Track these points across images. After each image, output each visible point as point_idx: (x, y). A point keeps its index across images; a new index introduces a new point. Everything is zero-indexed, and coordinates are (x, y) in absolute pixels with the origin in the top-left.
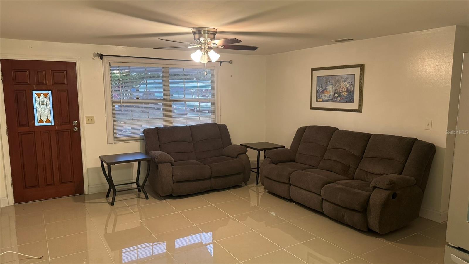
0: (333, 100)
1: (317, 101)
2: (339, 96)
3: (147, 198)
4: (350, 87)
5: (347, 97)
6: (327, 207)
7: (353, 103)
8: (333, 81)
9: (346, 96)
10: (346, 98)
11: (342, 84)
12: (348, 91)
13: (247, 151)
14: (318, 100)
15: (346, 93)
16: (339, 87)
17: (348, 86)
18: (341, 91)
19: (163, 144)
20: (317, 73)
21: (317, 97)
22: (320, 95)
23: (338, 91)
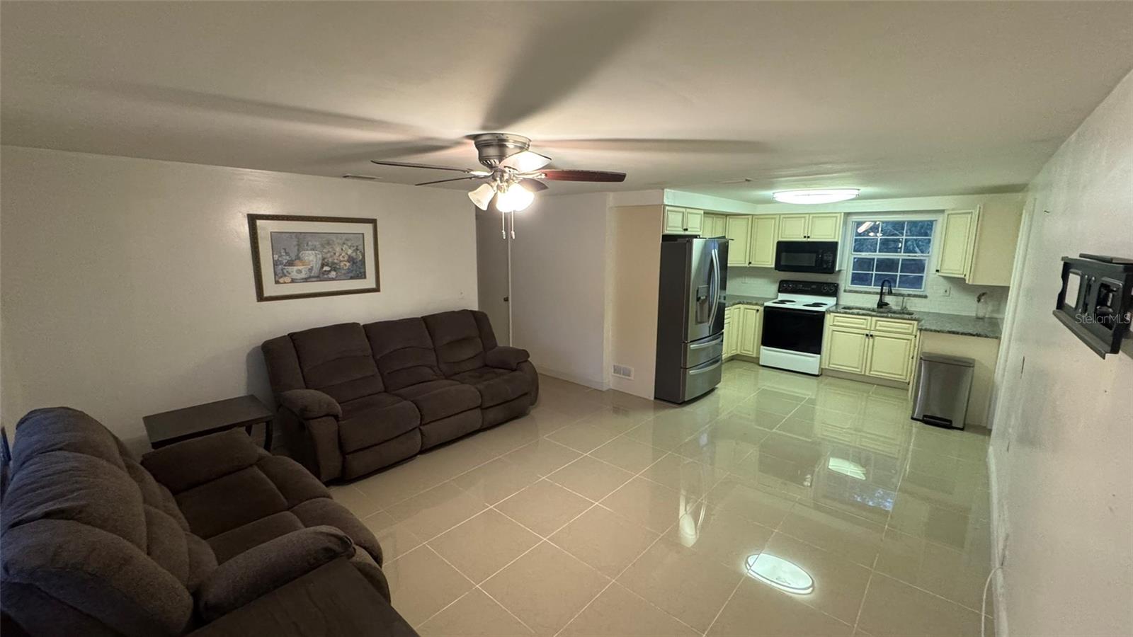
0: (321, 277)
1: (277, 282)
2: (333, 269)
4: (354, 254)
5: (350, 271)
7: (365, 278)
8: (317, 244)
9: (348, 269)
10: (348, 273)
11: (338, 249)
12: (351, 259)
14: (281, 281)
15: (348, 264)
16: (332, 254)
17: (350, 252)
18: (336, 261)
21: (275, 274)
22: (282, 270)
23: (330, 260)
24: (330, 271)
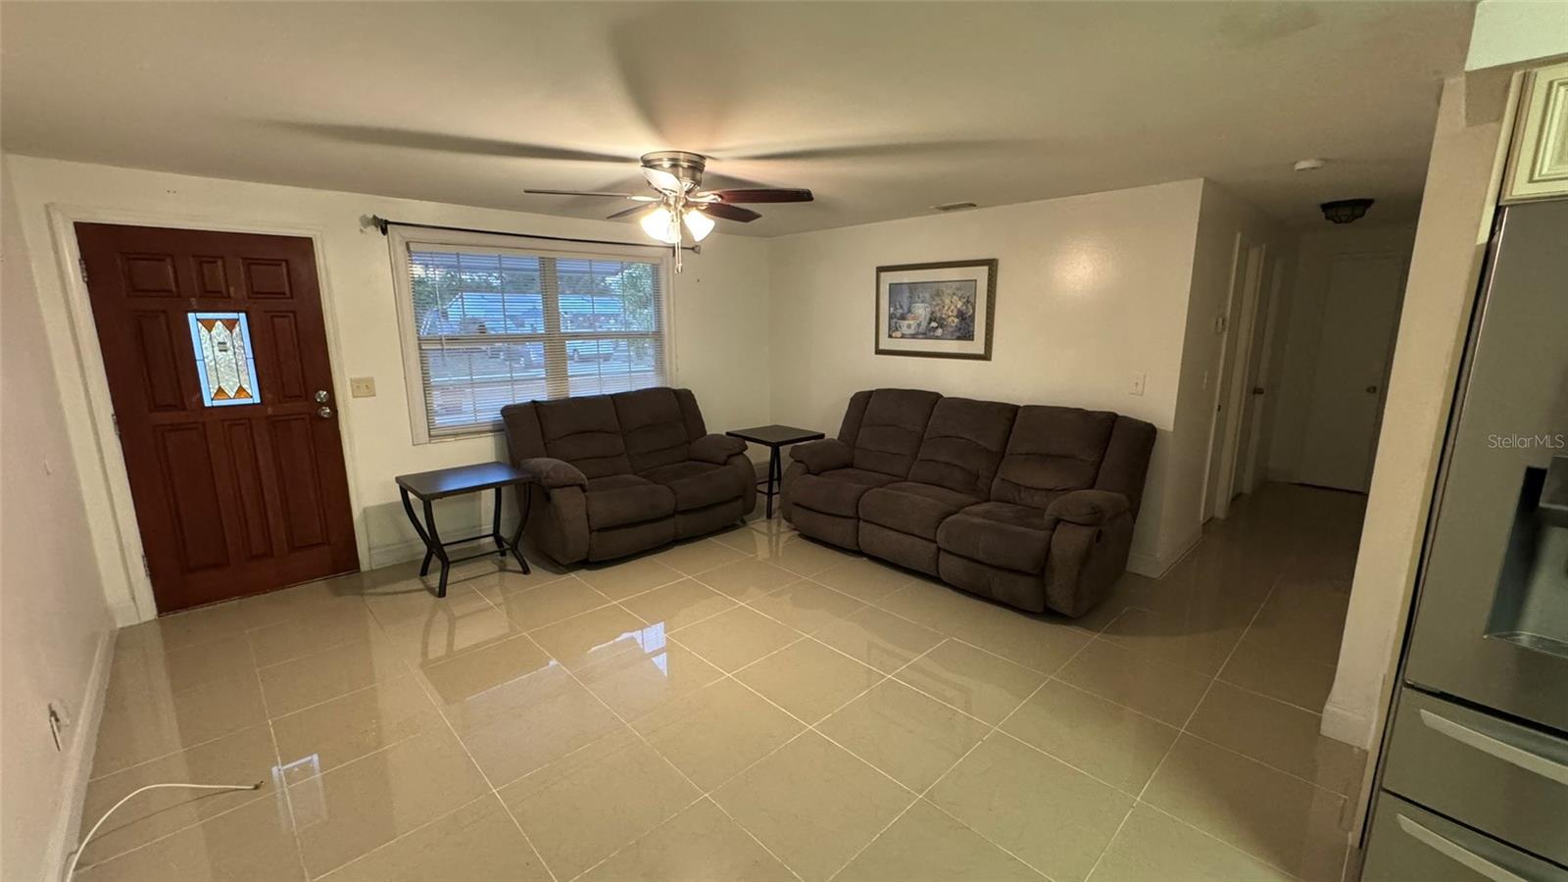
0: (927, 334)
1: (890, 336)
2: (941, 326)
3: (526, 571)
4: (964, 307)
5: (958, 329)
6: (949, 565)
7: (973, 340)
8: (927, 295)
9: (956, 326)
10: (956, 331)
11: (947, 301)
12: (961, 315)
13: (746, 448)
14: (894, 335)
15: (956, 320)
16: (941, 307)
17: (959, 305)
18: (944, 316)
19: (554, 440)
20: (888, 278)
21: (890, 329)
22: (896, 323)
23: (938, 314)
24: (937, 328)
